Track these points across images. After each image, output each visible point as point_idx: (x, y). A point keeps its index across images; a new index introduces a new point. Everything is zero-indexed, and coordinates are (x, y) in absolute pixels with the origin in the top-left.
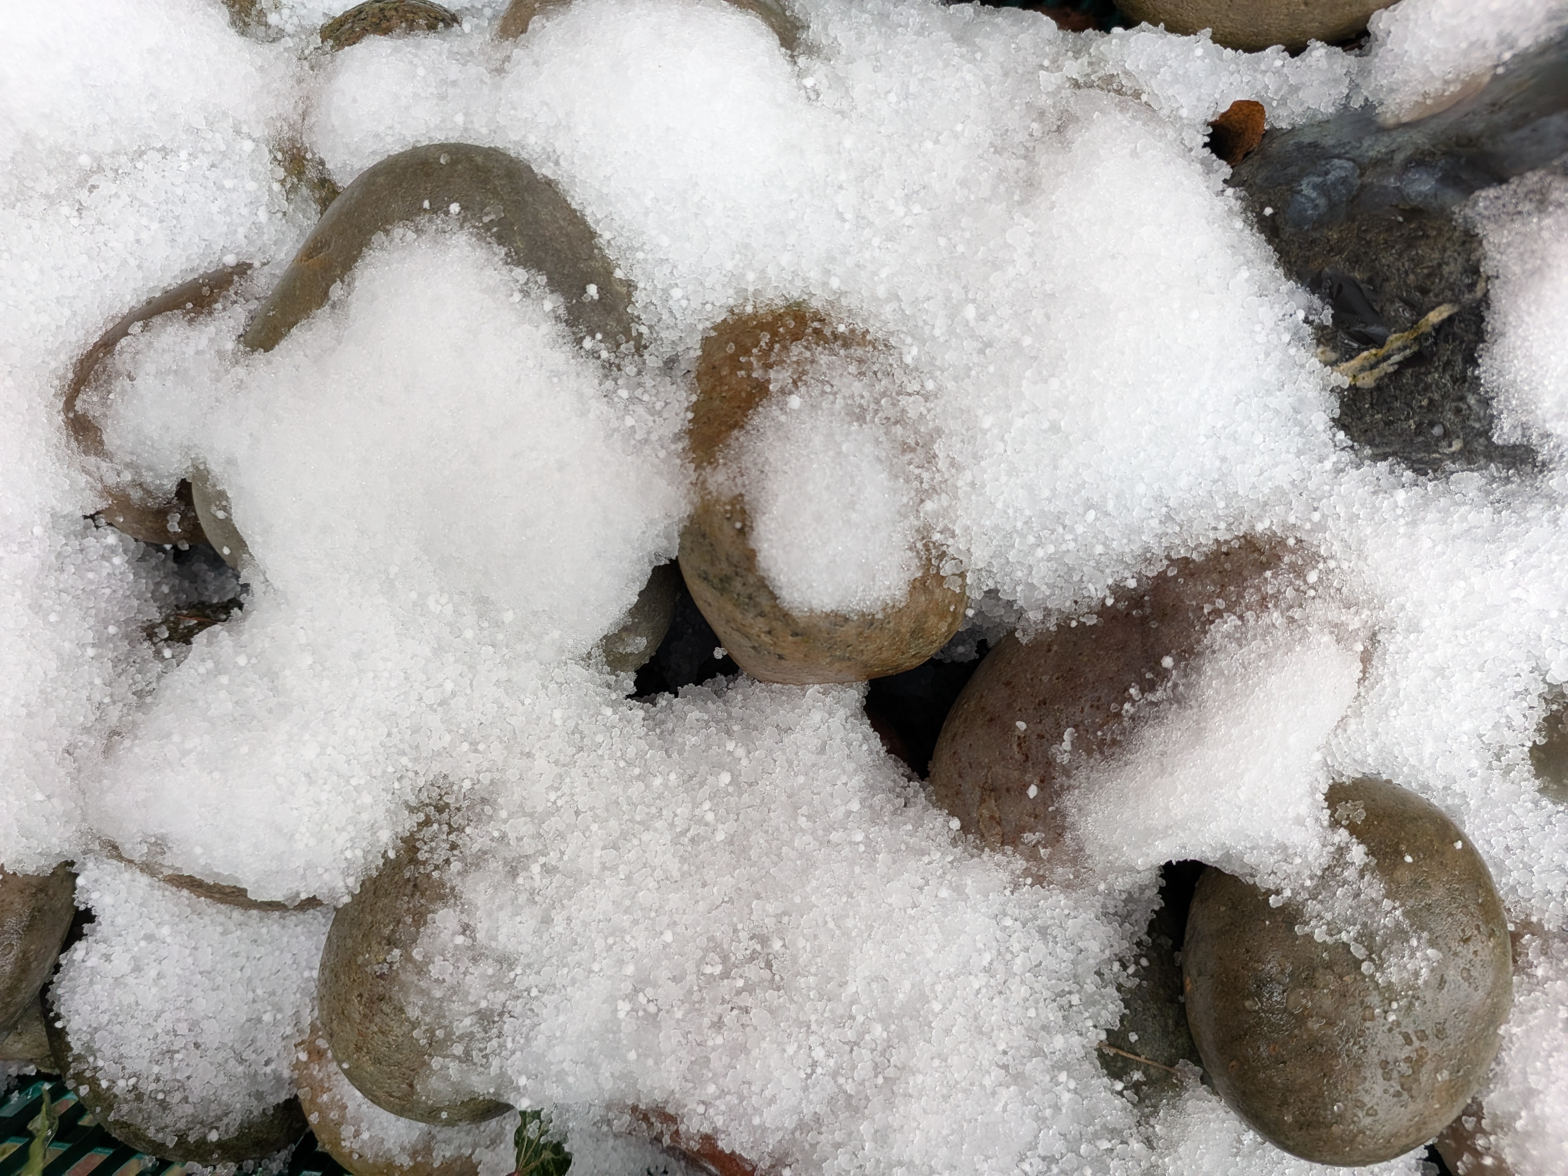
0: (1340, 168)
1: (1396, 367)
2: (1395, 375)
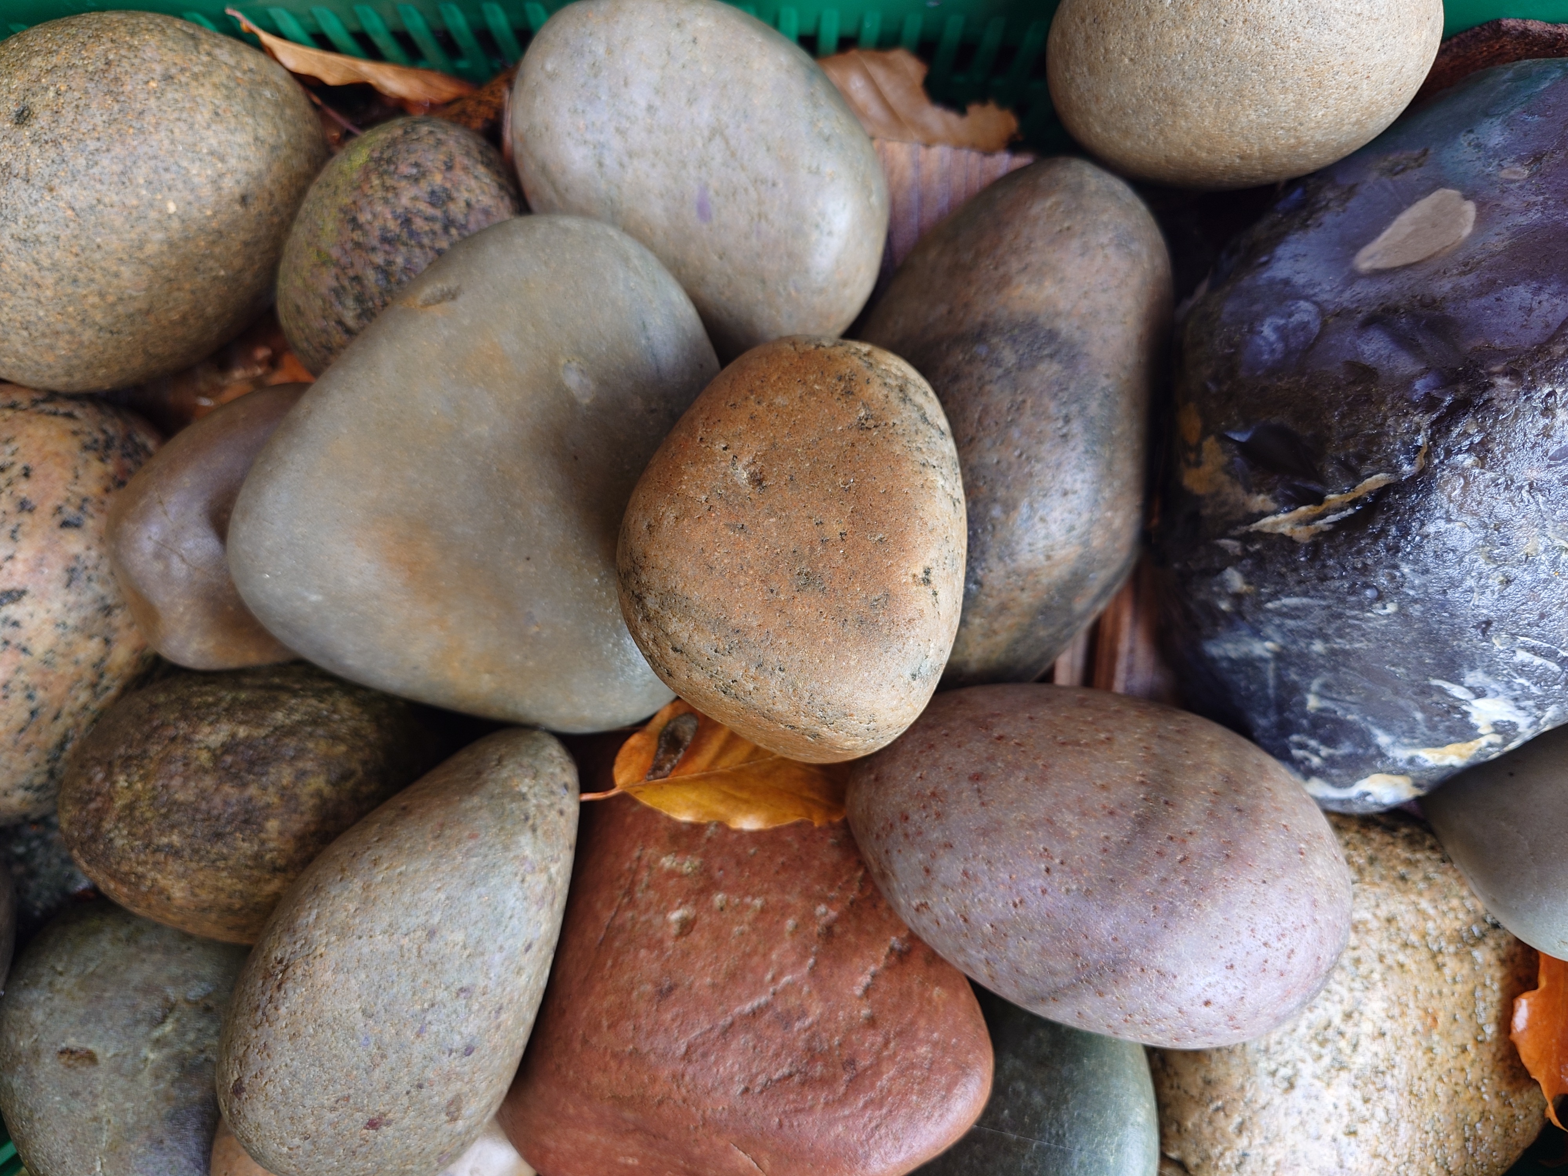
0: (1305, 313)
1: (1331, 526)
2: (1329, 535)
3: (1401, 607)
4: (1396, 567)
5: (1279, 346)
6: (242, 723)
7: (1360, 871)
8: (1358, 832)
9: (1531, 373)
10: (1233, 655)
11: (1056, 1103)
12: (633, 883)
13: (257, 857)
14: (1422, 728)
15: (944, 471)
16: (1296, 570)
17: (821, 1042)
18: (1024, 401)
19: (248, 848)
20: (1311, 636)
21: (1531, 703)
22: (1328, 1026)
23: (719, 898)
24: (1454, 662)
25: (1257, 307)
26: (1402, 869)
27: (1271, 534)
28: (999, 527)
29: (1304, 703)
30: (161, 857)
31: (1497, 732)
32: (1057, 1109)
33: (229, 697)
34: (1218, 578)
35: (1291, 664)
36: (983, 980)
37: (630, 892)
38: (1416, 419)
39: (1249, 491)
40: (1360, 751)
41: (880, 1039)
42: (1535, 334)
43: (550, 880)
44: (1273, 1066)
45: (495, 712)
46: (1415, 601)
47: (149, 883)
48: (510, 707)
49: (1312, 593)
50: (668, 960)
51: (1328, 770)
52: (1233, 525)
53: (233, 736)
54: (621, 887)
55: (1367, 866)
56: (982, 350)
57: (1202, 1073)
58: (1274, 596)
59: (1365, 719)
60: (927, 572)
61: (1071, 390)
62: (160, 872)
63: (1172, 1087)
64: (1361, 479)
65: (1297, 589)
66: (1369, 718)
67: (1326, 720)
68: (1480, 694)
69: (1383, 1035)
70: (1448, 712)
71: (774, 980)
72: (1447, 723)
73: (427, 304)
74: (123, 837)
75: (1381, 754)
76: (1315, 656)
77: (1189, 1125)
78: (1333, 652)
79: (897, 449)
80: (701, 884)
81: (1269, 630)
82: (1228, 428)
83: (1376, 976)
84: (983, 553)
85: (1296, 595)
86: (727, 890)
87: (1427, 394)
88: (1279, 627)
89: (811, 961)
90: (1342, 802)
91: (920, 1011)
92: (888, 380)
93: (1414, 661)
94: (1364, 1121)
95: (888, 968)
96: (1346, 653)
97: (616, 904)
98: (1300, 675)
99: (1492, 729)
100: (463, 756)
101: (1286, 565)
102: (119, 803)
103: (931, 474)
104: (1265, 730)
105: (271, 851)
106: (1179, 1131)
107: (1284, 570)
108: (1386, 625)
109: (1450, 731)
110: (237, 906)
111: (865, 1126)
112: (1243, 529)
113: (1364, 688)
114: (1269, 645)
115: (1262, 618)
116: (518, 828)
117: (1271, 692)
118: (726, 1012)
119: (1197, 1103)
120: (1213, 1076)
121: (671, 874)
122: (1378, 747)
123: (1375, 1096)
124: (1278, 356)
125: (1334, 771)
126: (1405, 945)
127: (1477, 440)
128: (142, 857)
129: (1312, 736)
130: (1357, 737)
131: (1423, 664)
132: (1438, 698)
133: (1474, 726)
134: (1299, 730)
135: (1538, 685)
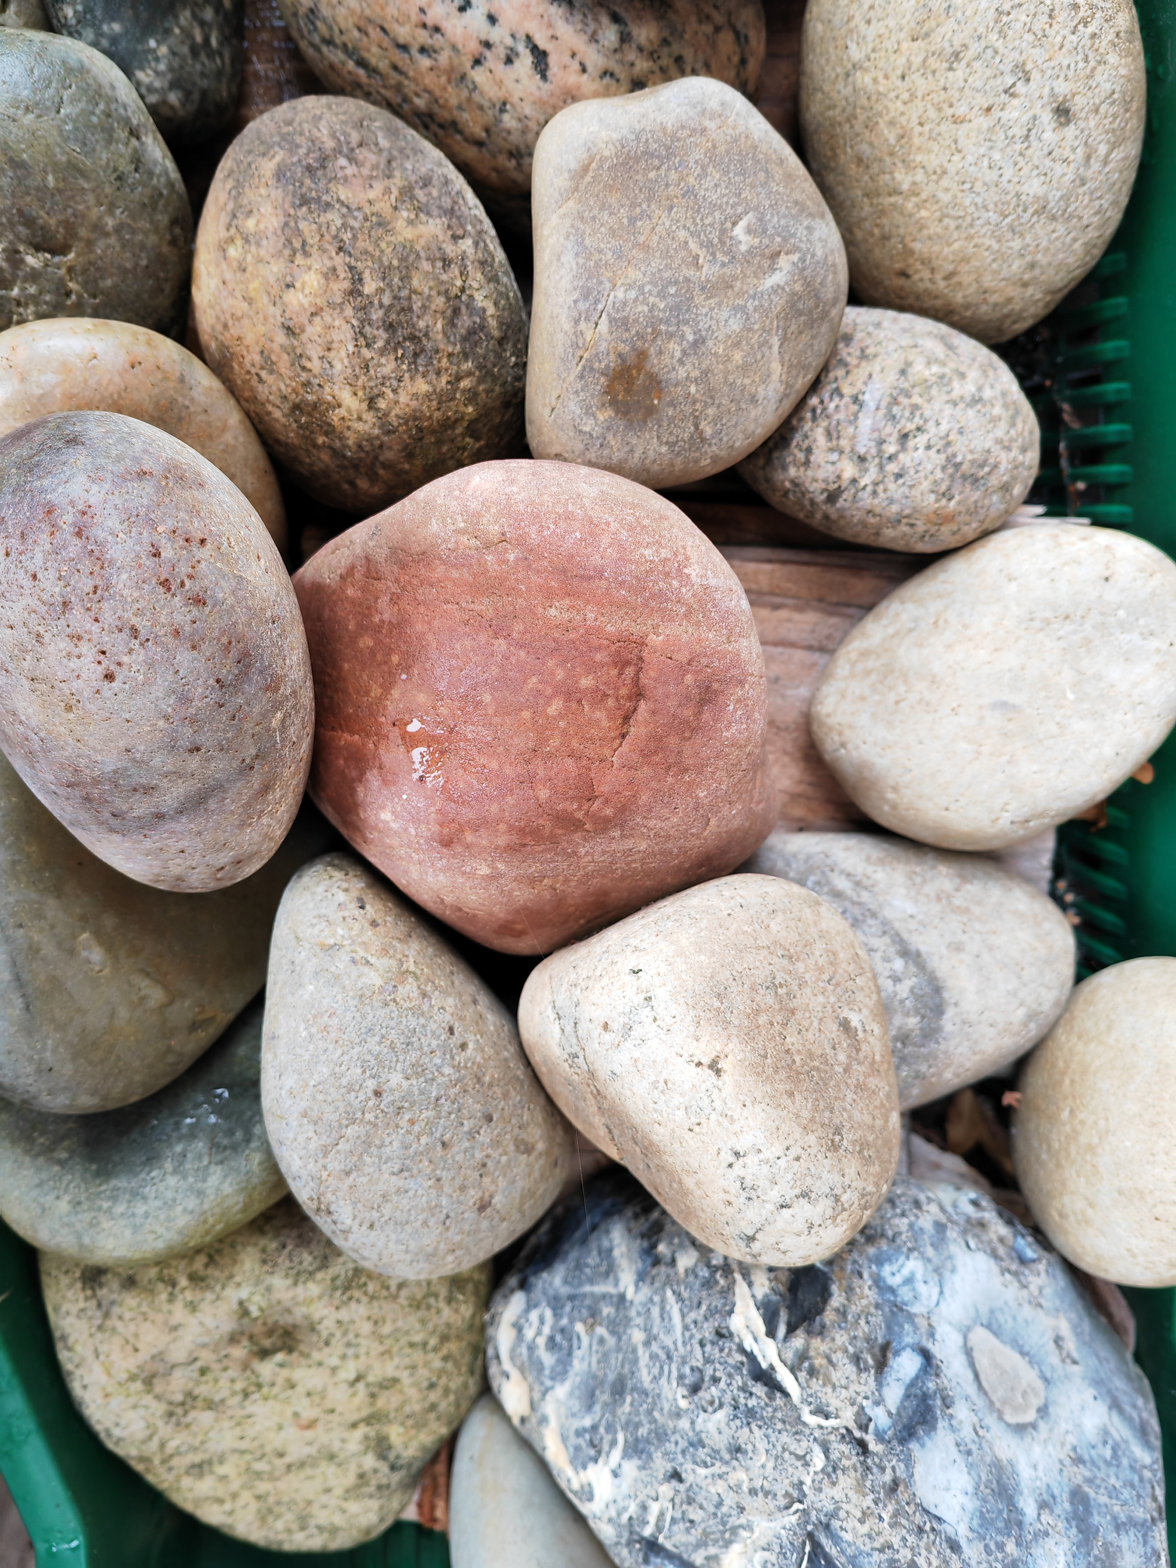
0: (928, 1296)
1: (748, 1349)
2: (742, 1350)
3: (685, 1410)
4: (721, 1406)
5: (898, 1280)
10: (616, 1253)
14: (577, 1424)
16: (706, 1319)
20: (647, 1330)
21: (613, 1513)
24: (642, 1452)
25: (929, 1251)
27: (733, 1293)
31: (582, 1487)
35: (617, 1309)
38: (850, 1414)
40: (547, 1372)
42: (929, 1499)
46: (693, 1423)
49: (687, 1334)
58: (679, 1297)
59: (576, 1375)
64: (793, 1370)
65: (688, 1319)
66: (578, 1379)
67: (570, 1340)
68: (615, 1474)
70: (594, 1446)
72: (584, 1445)
75: (547, 1390)
76: (629, 1331)
78: (634, 1350)
81: (646, 1291)
85: (683, 1317)
87: (870, 1420)
88: (651, 1300)
90: (497, 1357)
93: (637, 1420)
96: (636, 1361)
98: (609, 1317)
99: (584, 1482)
101: (708, 1309)
104: (551, 1284)
107: (704, 1307)
108: (667, 1398)
109: (577, 1449)
112: (736, 1266)
113: (606, 1374)
114: (631, 1289)
115: (657, 1285)
117: (587, 1289)
122: (552, 1388)
124: (891, 1281)
125: (524, 1350)
127: (838, 1465)
129: (553, 1328)
130: (559, 1369)
131: (638, 1425)
132: (608, 1438)
133: (585, 1467)
134: (557, 1315)
135: (630, 1518)
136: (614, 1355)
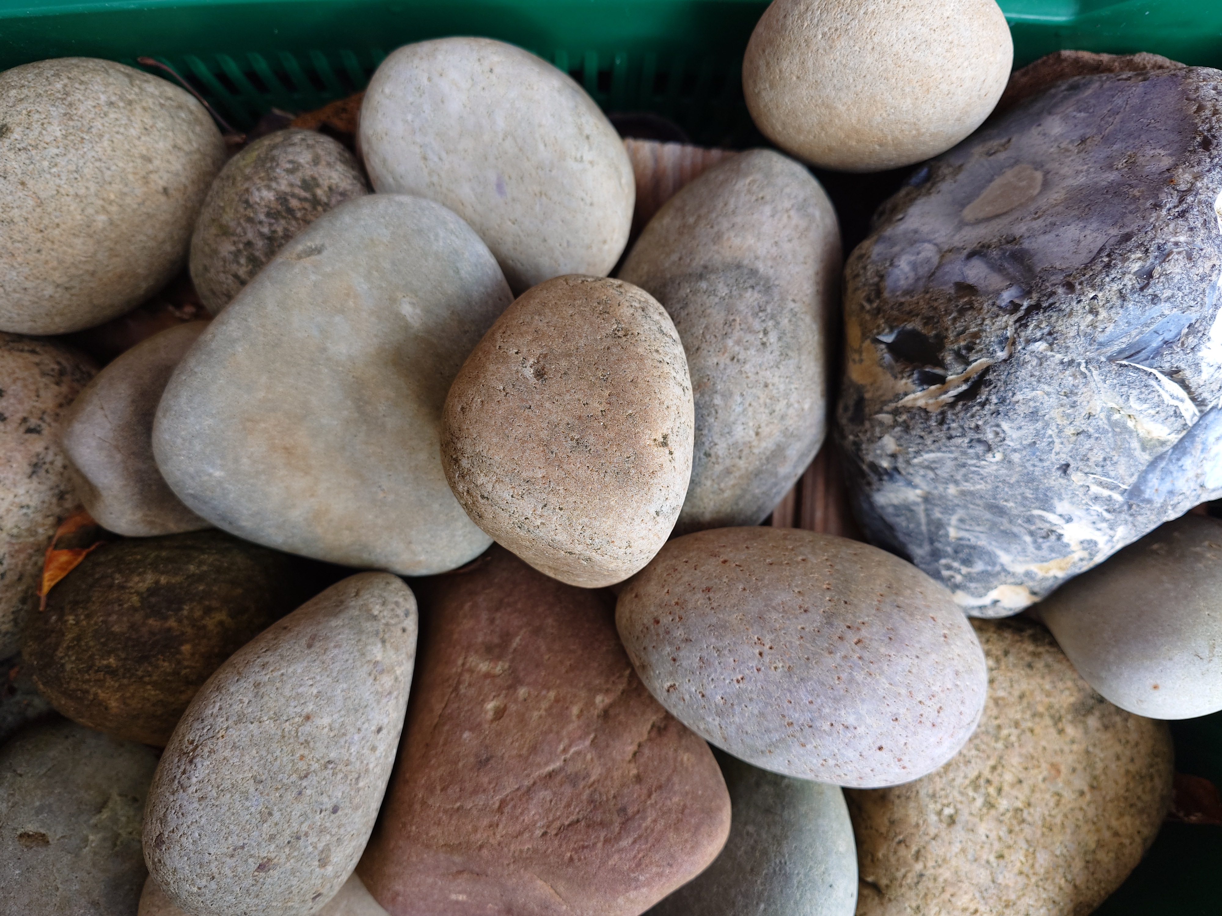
0: (928, 251)
1: (953, 399)
2: (952, 405)
3: (1005, 456)
4: (998, 426)
5: (912, 275)
6: (163, 573)
7: (998, 660)
8: (995, 632)
9: (1081, 283)
10: (896, 501)
11: (778, 840)
12: (459, 683)
13: (176, 673)
14: (1031, 548)
15: (676, 366)
16: (931, 432)
17: (600, 794)
18: (734, 320)
19: (166, 666)
20: (947, 481)
21: (1104, 525)
22: (979, 777)
23: (522, 692)
24: (1047, 496)
25: (896, 249)
26: (1028, 659)
27: (912, 408)
28: (720, 411)
29: (947, 535)
30: (101, 675)
31: (1085, 549)
32: (779, 844)
33: (153, 555)
34: (879, 443)
35: (935, 505)
36: (719, 743)
37: (456, 689)
38: (1005, 318)
39: (896, 378)
40: (989, 568)
41: (645, 791)
42: (1083, 257)
43: (396, 679)
44: (939, 807)
45: (354, 560)
46: (1015, 451)
47: (91, 697)
48: (365, 556)
49: (944, 449)
50: (485, 738)
51: (968, 584)
52: (885, 403)
53: (157, 582)
54: (449, 686)
55: (1002, 657)
56: (704, 285)
57: (888, 815)
58: (918, 453)
59: (990, 544)
60: (665, 437)
61: (769, 311)
62: (101, 687)
63: (866, 828)
64: (968, 363)
65: (933, 447)
66: (994, 543)
67: (964, 546)
68: (1069, 520)
69: (1020, 782)
70: (1048, 536)
71: (565, 751)
72: (1048, 544)
73: (299, 257)
74: (73, 662)
75: (1004, 570)
76: (950, 497)
77: (880, 855)
78: (963, 493)
79: (641, 350)
80: (510, 682)
81: (917, 480)
82: (879, 334)
83: (1013, 738)
84: (709, 430)
85: (932, 451)
86: (529, 684)
87: (1011, 302)
88: (924, 476)
89: (592, 736)
90: (981, 608)
91: (674, 770)
92: (634, 304)
93: (1019, 497)
94: (1009, 847)
95: (650, 739)
96: (972, 493)
97: (446, 698)
98: (942, 513)
99: (1080, 547)
100: (329, 591)
101: (923, 430)
102: (69, 636)
103: (666, 368)
104: (923, 558)
105: (185, 668)
106: (873, 861)
107: (923, 434)
108: (997, 470)
109: (1052, 549)
110: (159, 713)
111: (635, 857)
112: (893, 405)
113: (987, 520)
114: (918, 492)
115: (911, 470)
116: (371, 640)
117: (924, 528)
118: (528, 775)
119: (885, 838)
120: (896, 816)
121: (487, 675)
122: (1002, 565)
123: (1017, 829)
124: (911, 281)
125: (973, 585)
126: (1034, 715)
127: (1046, 331)
128: (87, 677)
129: (954, 559)
130: (986, 558)
131: (1025, 498)
132: (1040, 524)
133: (1067, 545)
134: (946, 555)
135: (1108, 511)
136: (971, 511)
